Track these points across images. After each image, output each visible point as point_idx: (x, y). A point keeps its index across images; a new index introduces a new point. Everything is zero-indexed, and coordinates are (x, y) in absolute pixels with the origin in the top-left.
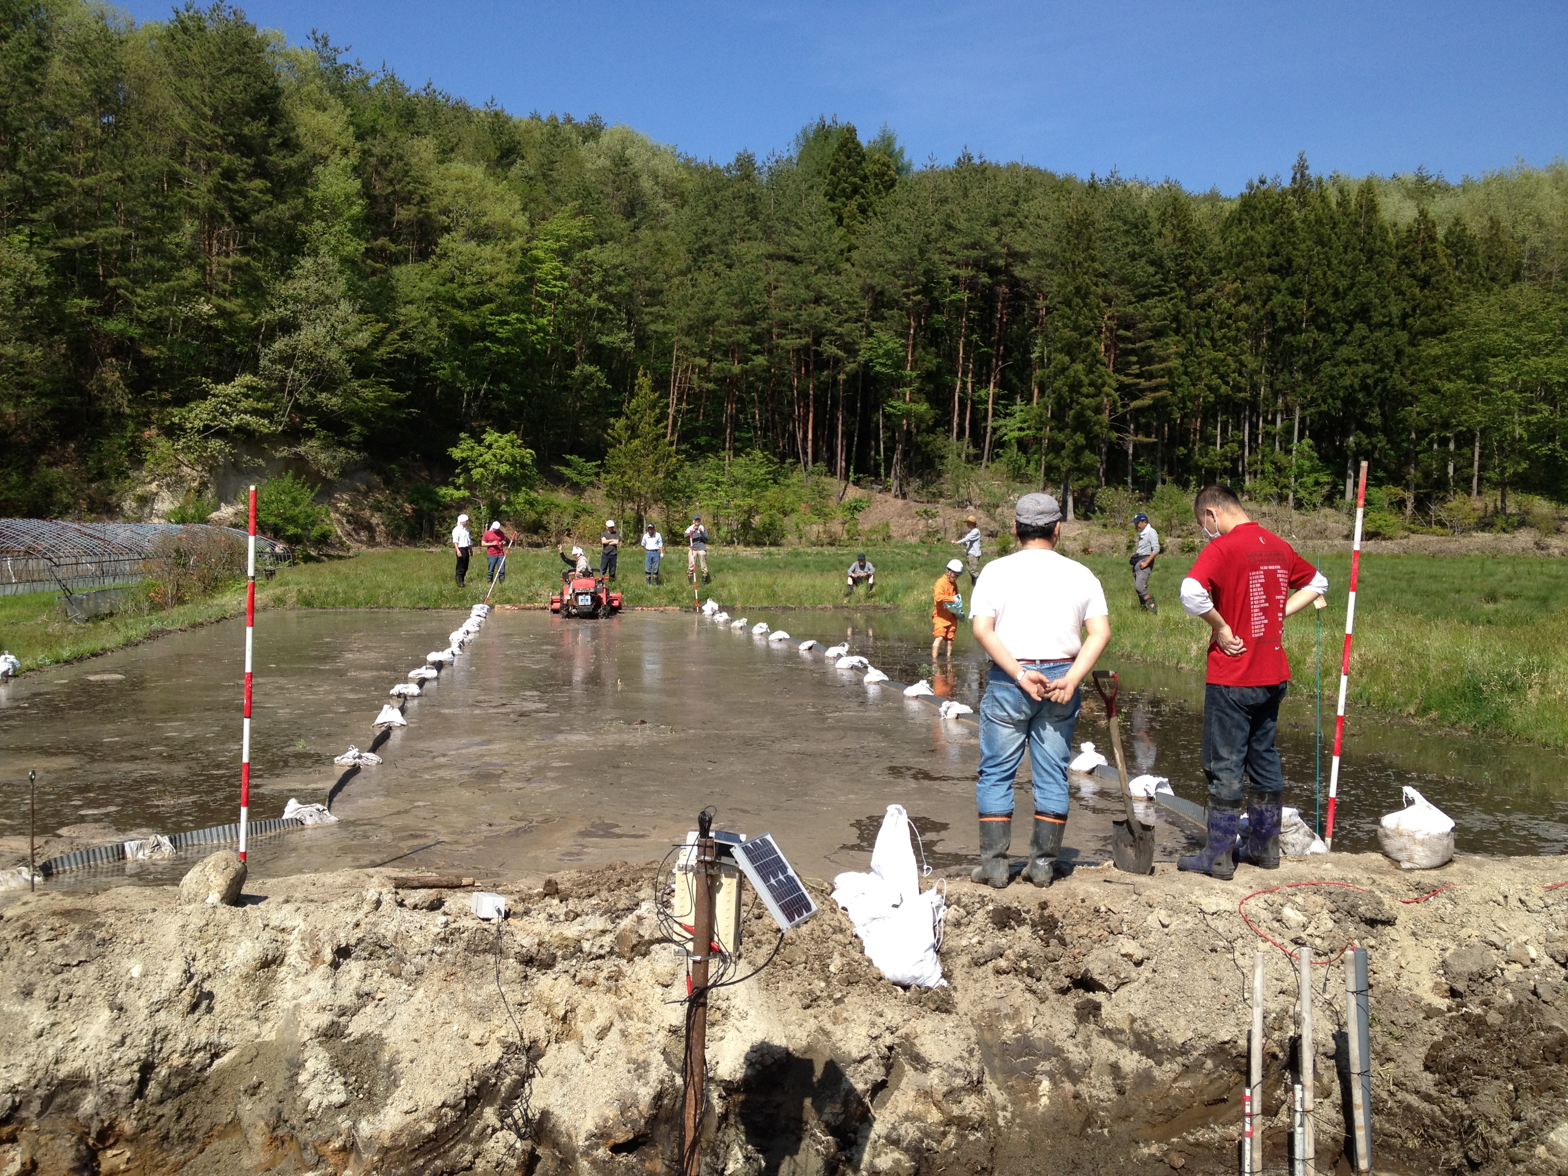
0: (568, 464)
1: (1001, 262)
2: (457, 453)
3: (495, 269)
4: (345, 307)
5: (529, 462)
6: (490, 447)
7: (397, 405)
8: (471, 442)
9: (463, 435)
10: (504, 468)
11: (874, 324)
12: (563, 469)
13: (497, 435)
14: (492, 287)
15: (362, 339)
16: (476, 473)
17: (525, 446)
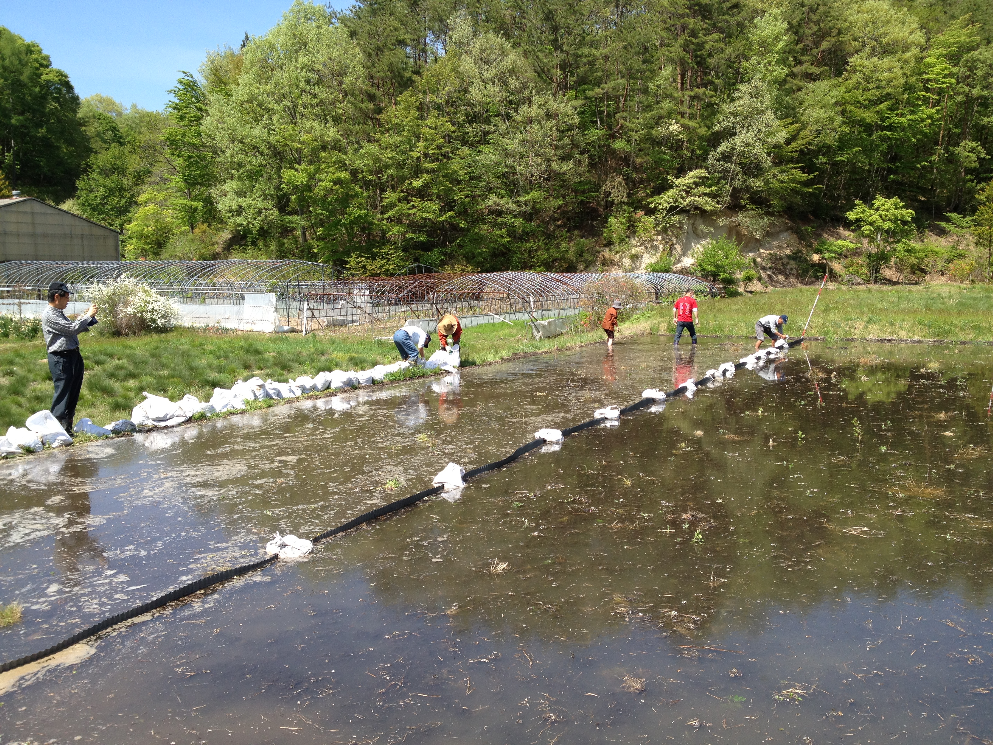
0: (948, 220)
2: (851, 215)
3: (892, 75)
4: (770, 115)
5: (909, 219)
6: (877, 209)
7: (807, 183)
8: (864, 207)
9: (857, 202)
10: (887, 225)
12: (943, 224)
13: (884, 200)
14: (889, 90)
15: (781, 136)
16: (866, 229)
17: (906, 207)
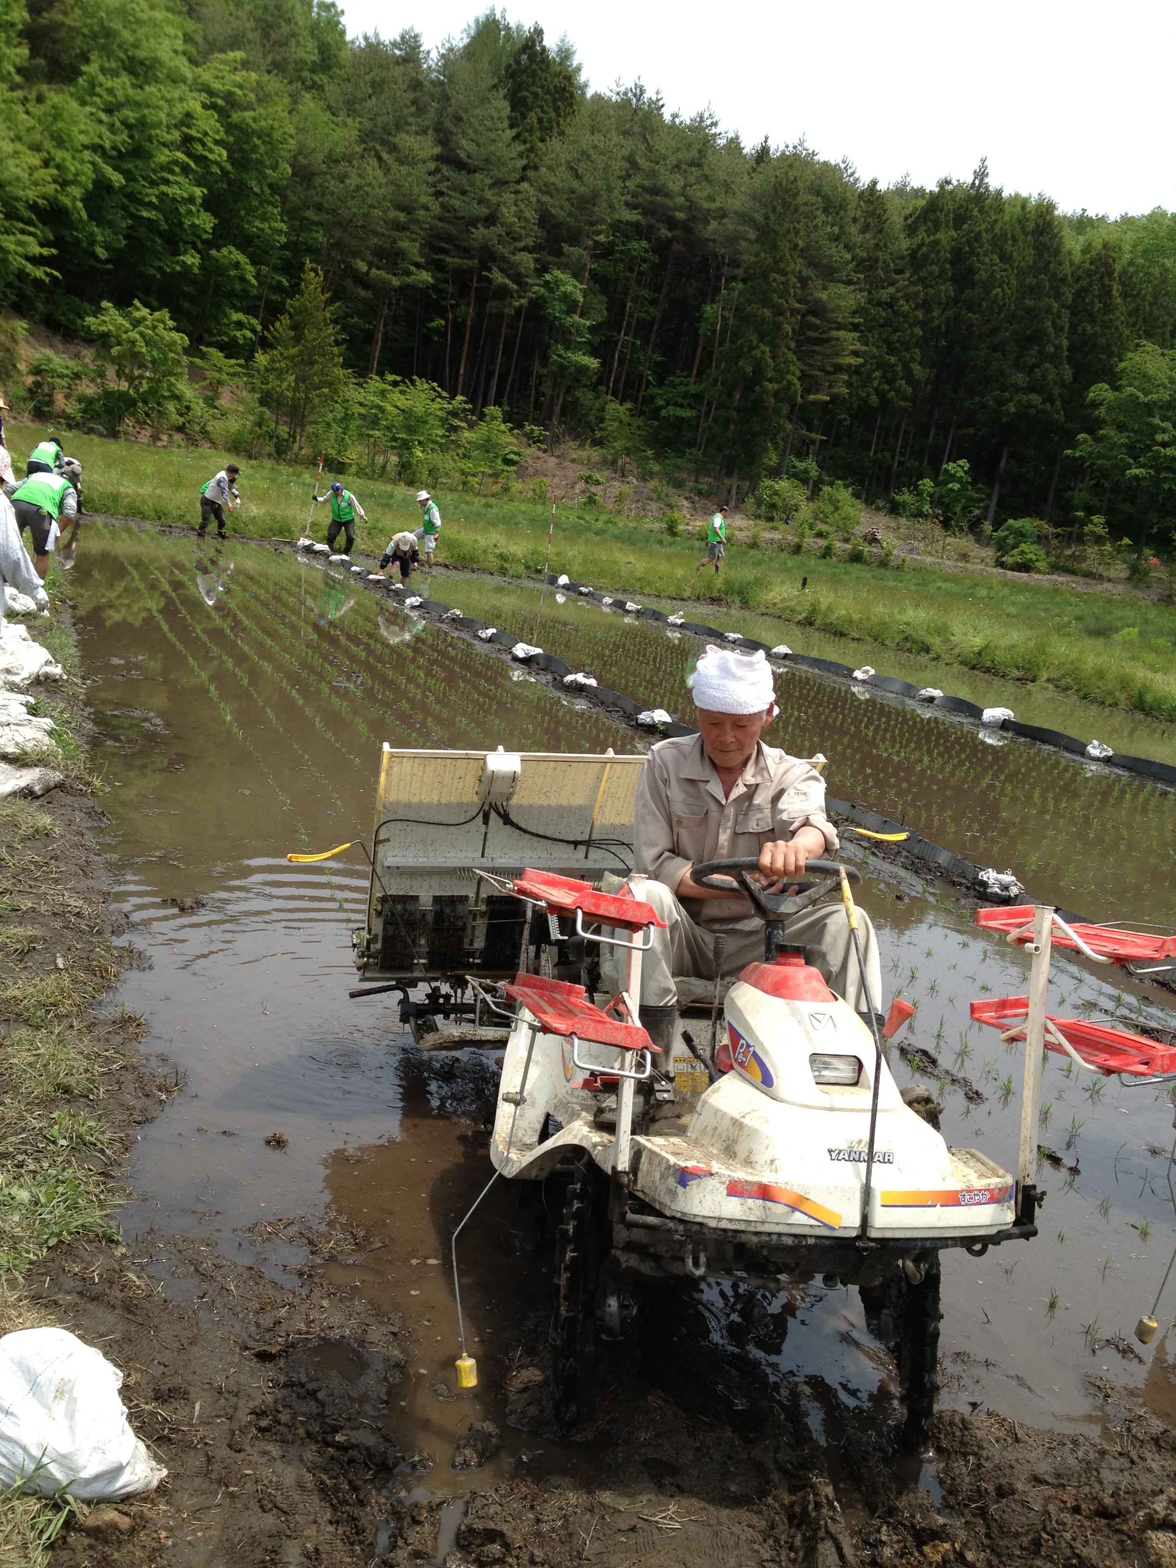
0: (203, 356)
1: (680, 215)
2: (95, 324)
5: (180, 348)
7: (37, 262)
8: (115, 314)
9: (105, 304)
11: (550, 258)
12: (203, 364)
13: (145, 312)
17: (177, 329)
